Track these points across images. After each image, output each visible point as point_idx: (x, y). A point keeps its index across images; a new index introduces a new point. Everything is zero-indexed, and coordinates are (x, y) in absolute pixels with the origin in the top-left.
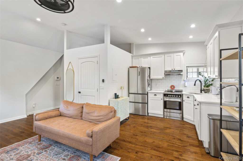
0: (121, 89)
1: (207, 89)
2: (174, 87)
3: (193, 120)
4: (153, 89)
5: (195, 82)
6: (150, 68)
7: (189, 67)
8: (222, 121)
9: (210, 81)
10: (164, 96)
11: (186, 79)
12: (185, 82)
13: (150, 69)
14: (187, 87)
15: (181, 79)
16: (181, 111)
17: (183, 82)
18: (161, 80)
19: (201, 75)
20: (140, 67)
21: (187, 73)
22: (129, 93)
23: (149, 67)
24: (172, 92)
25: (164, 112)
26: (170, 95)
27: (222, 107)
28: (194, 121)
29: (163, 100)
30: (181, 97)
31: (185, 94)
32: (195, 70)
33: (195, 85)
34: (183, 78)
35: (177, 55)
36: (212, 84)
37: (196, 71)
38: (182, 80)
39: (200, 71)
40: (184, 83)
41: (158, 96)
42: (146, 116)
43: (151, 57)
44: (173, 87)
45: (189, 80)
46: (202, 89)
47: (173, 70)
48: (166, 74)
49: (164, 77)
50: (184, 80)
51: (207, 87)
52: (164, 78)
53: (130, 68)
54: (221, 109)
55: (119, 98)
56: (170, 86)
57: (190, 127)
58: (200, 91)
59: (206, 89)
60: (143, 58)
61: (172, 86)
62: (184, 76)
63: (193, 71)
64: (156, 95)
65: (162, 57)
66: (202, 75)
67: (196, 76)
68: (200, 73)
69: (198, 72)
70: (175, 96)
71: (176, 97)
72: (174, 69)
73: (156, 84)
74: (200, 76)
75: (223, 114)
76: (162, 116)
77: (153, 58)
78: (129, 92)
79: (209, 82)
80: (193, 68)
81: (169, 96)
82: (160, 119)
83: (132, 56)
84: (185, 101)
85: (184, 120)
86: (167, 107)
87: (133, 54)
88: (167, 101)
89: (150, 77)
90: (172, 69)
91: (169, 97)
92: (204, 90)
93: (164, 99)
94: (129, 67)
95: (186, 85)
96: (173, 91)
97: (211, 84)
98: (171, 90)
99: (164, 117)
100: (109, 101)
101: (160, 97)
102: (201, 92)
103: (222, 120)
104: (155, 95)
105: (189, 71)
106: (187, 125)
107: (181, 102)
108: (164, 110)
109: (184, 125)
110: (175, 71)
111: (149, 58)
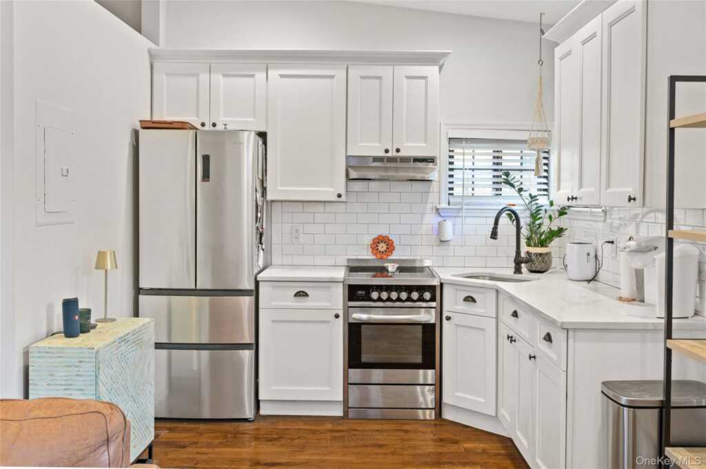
0: (100, 264)
1: (541, 254)
2: (390, 247)
3: (494, 414)
4: (276, 259)
5: (496, 223)
6: (263, 135)
7: (460, 140)
8: (672, 410)
9: (553, 216)
10: (350, 300)
11: (444, 205)
12: (440, 219)
13: (265, 143)
14: (451, 243)
15: (424, 201)
16: (434, 371)
17: (431, 220)
18: (320, 208)
19: (512, 185)
20: (203, 125)
21: (451, 173)
22: (138, 291)
23: (262, 129)
24: (382, 271)
25: (347, 384)
26: (380, 288)
27: (670, 343)
28: (496, 418)
29: (341, 319)
30: (433, 299)
31: (452, 284)
32: (484, 158)
33: (494, 235)
34: (433, 198)
35: (408, 77)
36: (560, 231)
37: (490, 165)
38: (429, 206)
39: (505, 165)
40: (439, 224)
41: (317, 299)
42: (246, 420)
43: (274, 74)
44: (383, 244)
45: (459, 209)
46: (523, 255)
47: (390, 154)
48: (353, 174)
49: (343, 192)
50: (437, 210)
51: (542, 244)
52: (343, 198)
53: (143, 133)
54: (668, 352)
55: (94, 327)
56: (368, 240)
57: (484, 451)
58: (514, 265)
59: (536, 254)
60: (225, 76)
61: (381, 239)
62: (436, 190)
63: (478, 165)
64: (306, 295)
65: (332, 77)
66: (516, 184)
67: (489, 191)
68: (507, 174)
69: (495, 170)
70: (404, 295)
71: (409, 299)
72: (398, 151)
73: (297, 231)
74: (506, 190)
75: (675, 377)
76: (338, 412)
77: (282, 76)
78: (141, 286)
79: (546, 222)
80: (478, 148)
81: (375, 295)
82: (329, 426)
83: (152, 56)
84: (456, 319)
85: (448, 415)
86: (365, 358)
87: (157, 43)
88: (363, 326)
89: (264, 190)
90: (387, 151)
91: (374, 301)
92: (528, 260)
93: (346, 315)
94: (138, 126)
95: (448, 234)
96: (391, 268)
97: (555, 228)
98: (378, 264)
99: (346, 413)
100: (26, 354)
101: (328, 304)
102: (518, 270)
103: (672, 405)
104: (301, 294)
105: (457, 164)
106: (468, 440)
107: (433, 325)
108: (346, 376)
109: (456, 442)
110: (399, 160)
111: (260, 76)
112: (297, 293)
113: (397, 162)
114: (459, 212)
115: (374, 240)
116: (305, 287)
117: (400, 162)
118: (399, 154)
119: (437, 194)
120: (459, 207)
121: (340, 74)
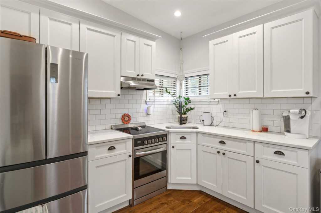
2: (130, 118)
10: (135, 146)
11: (148, 100)
12: (147, 106)
14: (152, 115)
15: (141, 99)
17: (144, 106)
25: (133, 189)
26: (147, 139)
29: (131, 157)
35: (145, 44)
43: (84, 26)
44: (127, 117)
47: (139, 77)
50: (146, 102)
60: (51, 19)
61: (126, 115)
62: (145, 94)
64: (114, 148)
65: (114, 36)
67: (158, 95)
69: (160, 87)
72: (142, 75)
77: (88, 29)
81: (145, 142)
86: (141, 173)
90: (138, 75)
93: (134, 154)
95: (151, 112)
101: (125, 151)
104: (111, 149)
108: (133, 184)
110: (137, 79)
111: (75, 26)
112: (109, 148)
113: (141, 81)
114: (153, 103)
115: (122, 116)
116: (112, 144)
117: (142, 81)
118: (142, 77)
119: (145, 96)
120: (153, 101)
121: (118, 35)
